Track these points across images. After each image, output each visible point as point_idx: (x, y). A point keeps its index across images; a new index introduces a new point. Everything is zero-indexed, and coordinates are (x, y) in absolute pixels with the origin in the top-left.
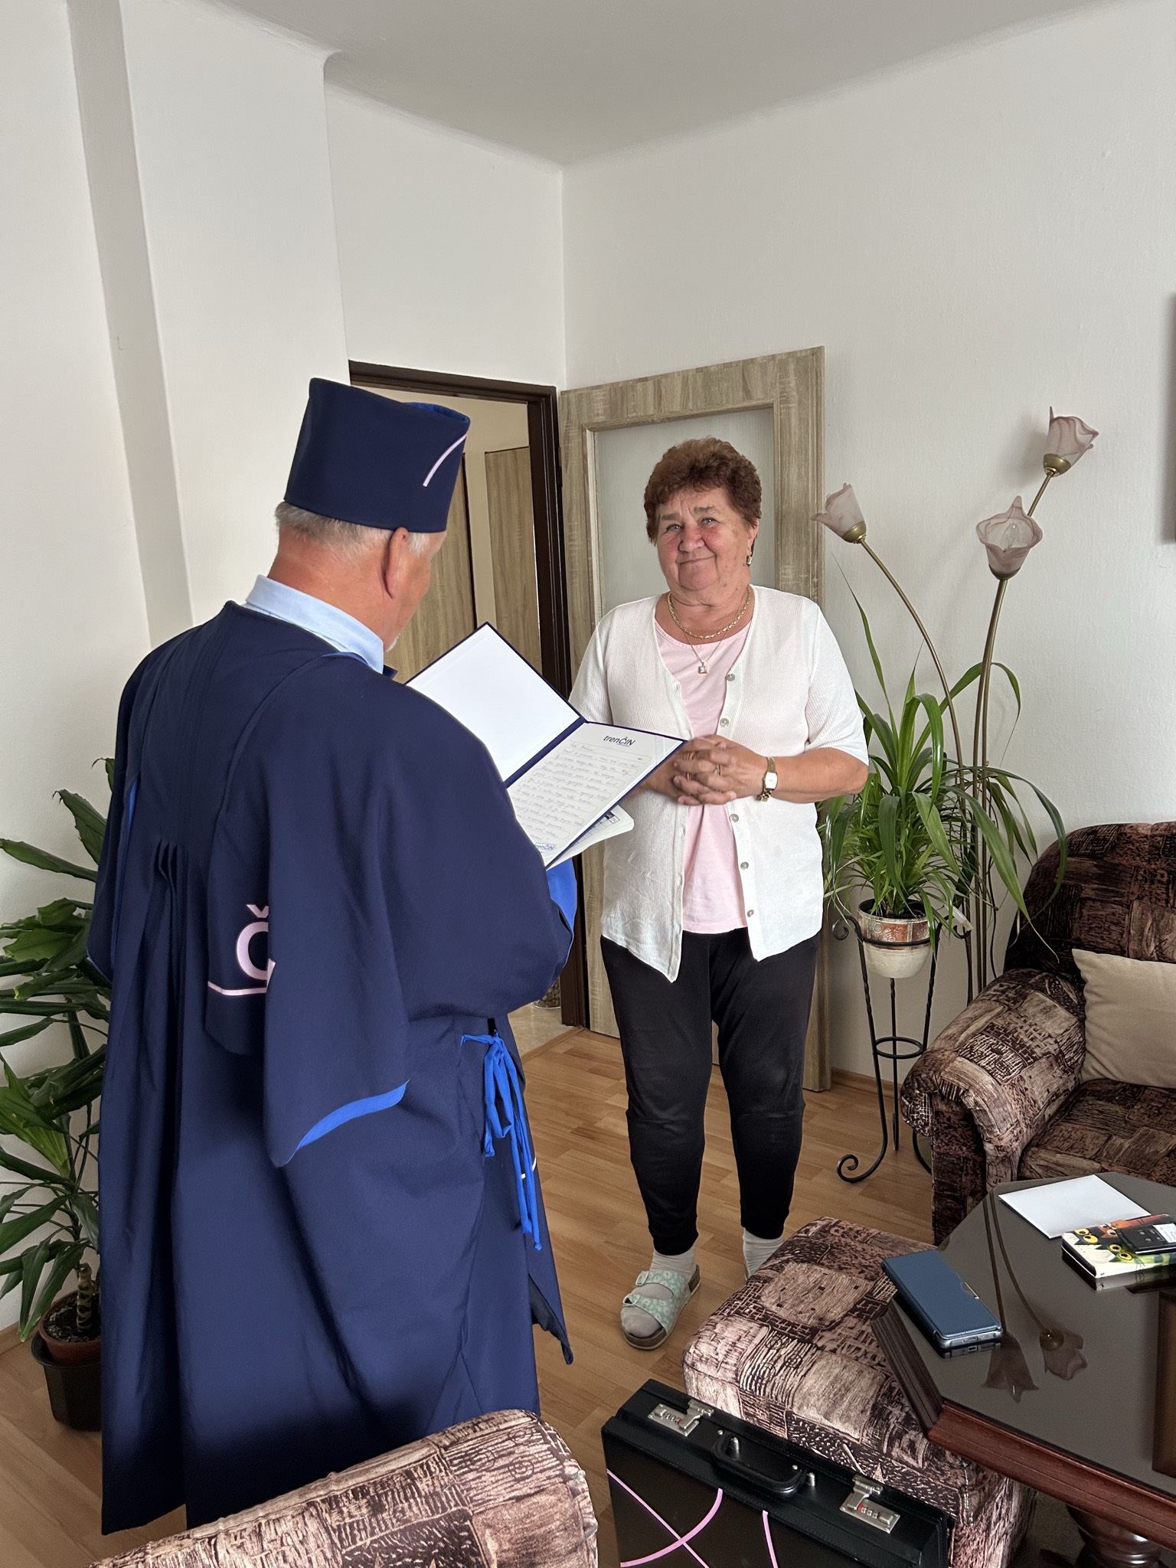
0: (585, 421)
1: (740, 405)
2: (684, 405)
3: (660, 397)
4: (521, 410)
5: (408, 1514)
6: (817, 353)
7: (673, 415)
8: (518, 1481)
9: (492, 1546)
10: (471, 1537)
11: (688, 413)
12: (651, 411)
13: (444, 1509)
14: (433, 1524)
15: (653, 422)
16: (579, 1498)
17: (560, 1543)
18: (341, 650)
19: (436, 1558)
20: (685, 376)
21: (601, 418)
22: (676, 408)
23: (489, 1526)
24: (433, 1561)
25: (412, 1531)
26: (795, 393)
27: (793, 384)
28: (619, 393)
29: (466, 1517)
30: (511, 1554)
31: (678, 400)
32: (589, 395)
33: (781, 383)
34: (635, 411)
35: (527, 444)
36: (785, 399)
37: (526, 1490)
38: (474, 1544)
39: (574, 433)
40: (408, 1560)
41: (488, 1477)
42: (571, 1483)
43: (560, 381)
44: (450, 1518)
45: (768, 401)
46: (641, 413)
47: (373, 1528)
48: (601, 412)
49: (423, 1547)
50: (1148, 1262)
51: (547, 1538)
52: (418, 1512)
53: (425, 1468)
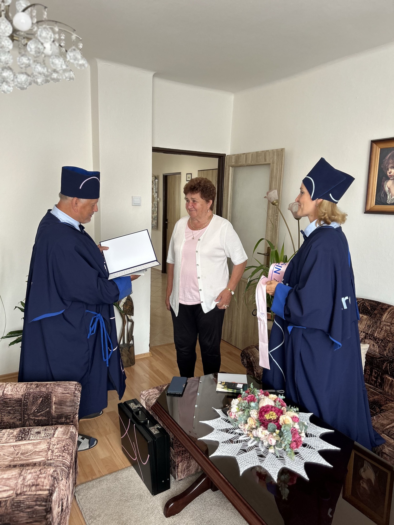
0: (230, 164)
1: (263, 163)
2: (251, 162)
3: (246, 159)
4: (217, 160)
5: (42, 389)
6: (282, 150)
7: (249, 164)
8: (65, 390)
9: (54, 399)
10: (51, 396)
11: (252, 164)
12: (244, 163)
13: (48, 390)
14: (45, 392)
15: (244, 166)
16: (76, 397)
17: (68, 404)
18: (61, 221)
19: (43, 397)
20: (253, 154)
21: (233, 164)
22: (249, 162)
23: (55, 396)
25: (41, 392)
26: (276, 161)
27: (275, 158)
28: (238, 157)
29: (51, 393)
30: (57, 402)
31: (250, 161)
32: (232, 157)
33: (273, 158)
34: (241, 162)
35: (217, 168)
36: (273, 163)
37: (65, 392)
38: (51, 398)
39: (227, 167)
41: (60, 388)
42: (75, 394)
43: (228, 152)
44: (48, 392)
45: (269, 163)
46: (242, 163)
47: (34, 389)
48: (233, 162)
49: (41, 395)
50: (230, 391)
51: (66, 402)
52: (44, 389)
53: (51, 384)
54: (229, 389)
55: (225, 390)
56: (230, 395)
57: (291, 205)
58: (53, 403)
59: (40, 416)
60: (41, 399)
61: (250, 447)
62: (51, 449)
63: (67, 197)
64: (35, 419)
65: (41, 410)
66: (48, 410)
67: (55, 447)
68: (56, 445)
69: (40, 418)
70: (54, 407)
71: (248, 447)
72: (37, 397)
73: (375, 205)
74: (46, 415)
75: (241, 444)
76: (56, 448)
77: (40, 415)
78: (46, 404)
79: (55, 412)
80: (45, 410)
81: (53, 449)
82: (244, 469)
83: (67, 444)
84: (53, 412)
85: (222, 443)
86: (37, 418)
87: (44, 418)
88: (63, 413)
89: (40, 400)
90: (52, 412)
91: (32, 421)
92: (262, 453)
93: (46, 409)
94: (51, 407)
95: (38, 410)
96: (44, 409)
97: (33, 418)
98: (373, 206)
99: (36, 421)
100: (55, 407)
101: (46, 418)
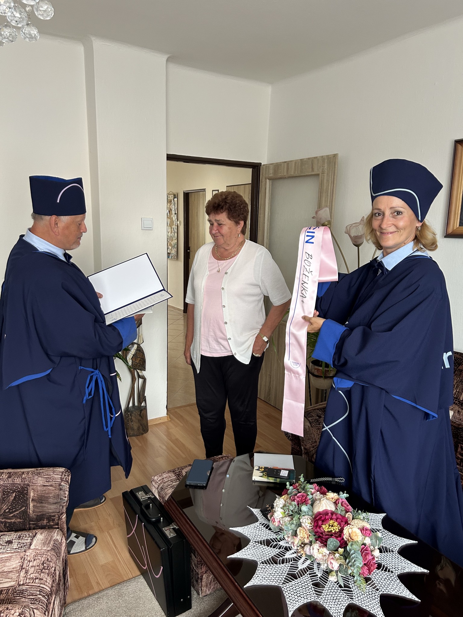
0: (267, 176)
1: (310, 174)
2: (294, 173)
3: (288, 169)
4: (249, 172)
5: (15, 480)
6: (335, 156)
7: (291, 176)
8: (47, 481)
9: (32, 494)
10: (27, 490)
11: (295, 175)
12: (285, 174)
13: (24, 482)
14: (20, 484)
15: (286, 178)
16: (62, 491)
17: (51, 500)
18: (40, 250)
19: (16, 492)
20: (296, 162)
21: (271, 175)
22: (292, 173)
23: (33, 489)
24: (15, 493)
25: (13, 484)
26: (326, 171)
27: (326, 167)
28: (277, 166)
29: (28, 485)
30: (37, 498)
31: (293, 171)
32: (269, 166)
33: (323, 166)
34: (281, 173)
35: (251, 182)
36: (323, 173)
37: (47, 484)
38: (27, 492)
39: (264, 180)
40: (9, 490)
41: (40, 478)
42: (61, 487)
43: (264, 161)
44: (24, 484)
45: (318, 173)
46: (282, 174)
47: (5, 481)
48: (272, 173)
49: (14, 488)
50: (271, 480)
51: (48, 498)
52: (18, 481)
53: (28, 473)
54: (270, 478)
55: (265, 479)
56: (271, 485)
57: (348, 228)
58: (31, 500)
59: (12, 518)
60: (14, 495)
61: (301, 570)
62: (24, 568)
63: (43, 216)
64: (6, 522)
65: (14, 510)
66: (23, 509)
67: (31, 564)
68: (32, 561)
69: (13, 521)
70: (31, 505)
71: (298, 569)
72: (9, 492)
73: (459, 226)
74: (21, 515)
75: (289, 565)
76: (32, 566)
77: (12, 516)
78: (21, 501)
79: (34, 511)
80: (19, 510)
81: (28, 567)
82: (295, 608)
83: (48, 559)
84: (31, 512)
85: (262, 565)
86: (9, 521)
87: (19, 520)
88: (44, 513)
89: (12, 496)
90: (29, 513)
91: (2, 525)
92: (319, 579)
93: (21, 508)
94: (27, 506)
95: (10, 509)
96: (18, 507)
97: (3, 520)
98: (457, 228)
99: (8, 525)
100: (34, 505)
101: (21, 520)
